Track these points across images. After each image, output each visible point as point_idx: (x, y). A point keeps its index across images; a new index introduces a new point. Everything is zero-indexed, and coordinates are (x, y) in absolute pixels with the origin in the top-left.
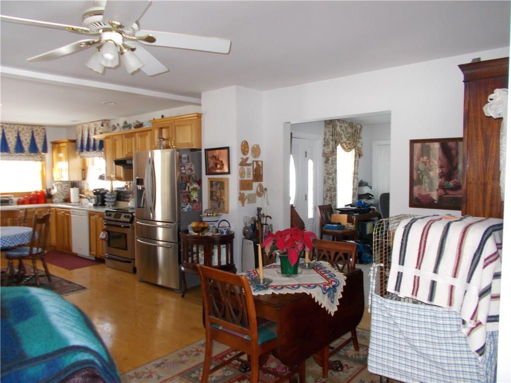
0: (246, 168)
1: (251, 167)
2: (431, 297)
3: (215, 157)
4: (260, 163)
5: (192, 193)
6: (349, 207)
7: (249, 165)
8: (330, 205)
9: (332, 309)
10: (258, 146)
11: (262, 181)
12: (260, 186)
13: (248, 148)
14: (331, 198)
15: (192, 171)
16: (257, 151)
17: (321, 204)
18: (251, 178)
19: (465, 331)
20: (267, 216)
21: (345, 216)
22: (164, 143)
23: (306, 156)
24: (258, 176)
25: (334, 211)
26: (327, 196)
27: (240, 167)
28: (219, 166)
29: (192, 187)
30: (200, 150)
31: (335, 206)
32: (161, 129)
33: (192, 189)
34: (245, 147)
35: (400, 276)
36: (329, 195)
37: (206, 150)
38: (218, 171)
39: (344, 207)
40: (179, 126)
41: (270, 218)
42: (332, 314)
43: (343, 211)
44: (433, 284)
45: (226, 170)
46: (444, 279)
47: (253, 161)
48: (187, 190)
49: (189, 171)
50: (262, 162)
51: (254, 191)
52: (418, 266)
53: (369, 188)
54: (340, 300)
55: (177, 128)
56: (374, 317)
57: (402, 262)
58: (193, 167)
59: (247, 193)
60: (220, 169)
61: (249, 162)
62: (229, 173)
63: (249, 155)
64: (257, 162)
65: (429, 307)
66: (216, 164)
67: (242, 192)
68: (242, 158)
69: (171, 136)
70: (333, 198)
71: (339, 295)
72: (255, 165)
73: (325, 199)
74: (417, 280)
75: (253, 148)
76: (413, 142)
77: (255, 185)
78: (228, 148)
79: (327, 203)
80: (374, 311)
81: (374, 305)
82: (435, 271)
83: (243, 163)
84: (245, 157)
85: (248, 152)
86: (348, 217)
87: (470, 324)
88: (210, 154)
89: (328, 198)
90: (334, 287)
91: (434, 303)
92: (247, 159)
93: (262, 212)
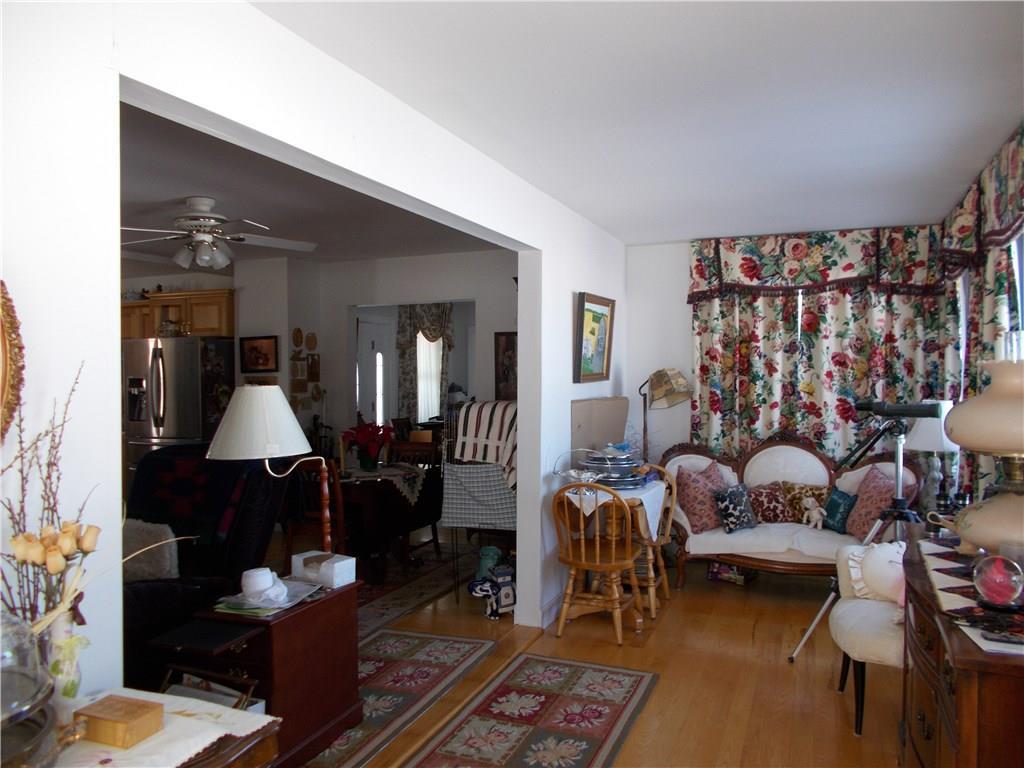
0: (299, 363)
1: (305, 362)
2: (485, 457)
3: (255, 349)
4: (316, 357)
5: (221, 398)
6: (435, 420)
7: (303, 359)
8: (408, 419)
9: (413, 499)
10: (313, 335)
11: (318, 380)
12: (317, 387)
13: (302, 338)
14: (408, 407)
15: (221, 368)
16: (312, 341)
17: (395, 417)
18: (305, 377)
19: (505, 476)
20: (326, 427)
21: (429, 433)
22: (171, 327)
23: (373, 348)
24: (314, 374)
25: (414, 427)
26: (403, 406)
27: (292, 362)
28: (261, 361)
29: (220, 390)
30: (233, 338)
31: (416, 418)
32: (166, 307)
33: (222, 392)
34: (297, 336)
35: (464, 444)
36: (406, 404)
37: (242, 339)
38: (261, 368)
39: (427, 421)
40: (197, 304)
41: (331, 429)
42: (413, 504)
43: (425, 426)
44: (486, 446)
45: (272, 365)
46: (493, 443)
47: (308, 355)
48: (214, 393)
49: (218, 368)
50: (318, 356)
51: (308, 394)
52: (476, 436)
53: (463, 395)
54: (420, 491)
55: (195, 308)
56: (446, 482)
57: (465, 434)
58: (222, 363)
59: (300, 396)
60: (263, 364)
61: (303, 355)
62: (277, 370)
63: (303, 347)
64: (313, 355)
65: (484, 466)
66: (257, 358)
67: (295, 394)
68: (295, 351)
69: (184, 318)
70: (412, 406)
71: (419, 487)
72: (310, 360)
73: (399, 410)
74: (475, 446)
75: (307, 337)
76: (498, 335)
77: (311, 386)
78: (275, 338)
79: (404, 415)
80: (446, 477)
81: (446, 472)
82: (487, 438)
83: (295, 357)
84: (298, 349)
85: (301, 342)
86: (433, 435)
87: (507, 470)
88: (247, 345)
89: (405, 409)
90: (414, 477)
91: (487, 461)
92: (300, 352)
93: (320, 421)
